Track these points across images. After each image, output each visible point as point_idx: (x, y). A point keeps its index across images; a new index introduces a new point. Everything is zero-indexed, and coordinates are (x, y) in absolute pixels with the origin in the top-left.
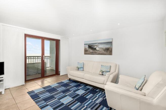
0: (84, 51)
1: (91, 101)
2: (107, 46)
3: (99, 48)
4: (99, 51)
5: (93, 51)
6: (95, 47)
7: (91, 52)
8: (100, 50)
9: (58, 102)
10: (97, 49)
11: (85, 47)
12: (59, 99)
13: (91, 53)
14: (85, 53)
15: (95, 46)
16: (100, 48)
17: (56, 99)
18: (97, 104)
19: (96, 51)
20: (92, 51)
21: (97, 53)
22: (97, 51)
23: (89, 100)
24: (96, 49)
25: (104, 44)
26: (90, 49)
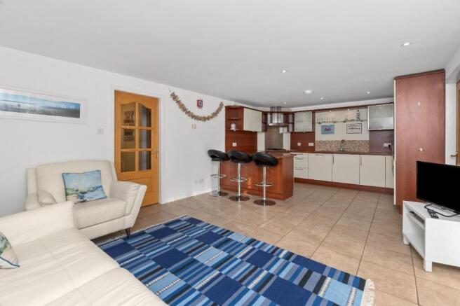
1: (147, 255)
9: (233, 250)
12: (232, 256)
17: (240, 256)
18: (138, 249)
23: (151, 258)
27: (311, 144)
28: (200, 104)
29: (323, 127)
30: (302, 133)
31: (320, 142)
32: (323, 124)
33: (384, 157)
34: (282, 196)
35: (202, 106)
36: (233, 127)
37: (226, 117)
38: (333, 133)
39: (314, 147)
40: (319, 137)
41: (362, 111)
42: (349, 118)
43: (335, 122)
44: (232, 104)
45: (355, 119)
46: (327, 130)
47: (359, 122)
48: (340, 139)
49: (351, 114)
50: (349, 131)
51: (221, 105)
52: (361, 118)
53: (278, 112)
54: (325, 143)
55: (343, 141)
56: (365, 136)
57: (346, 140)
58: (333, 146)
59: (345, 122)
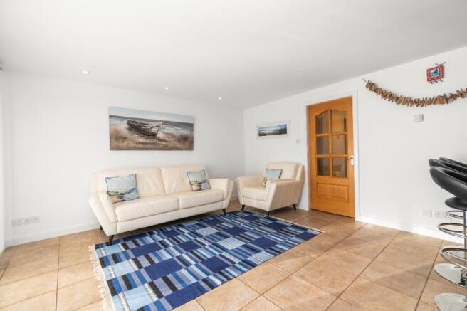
0: (111, 138)
2: (184, 132)
3: (164, 133)
4: (164, 141)
5: (148, 141)
6: (154, 130)
7: (140, 143)
8: (167, 139)
10: (160, 135)
11: (110, 125)
13: (141, 146)
14: (115, 143)
15: (151, 128)
16: (169, 134)
19: (155, 141)
20: (142, 140)
21: (161, 147)
22: (161, 140)
24: (158, 136)
25: (178, 126)
26: (136, 135)
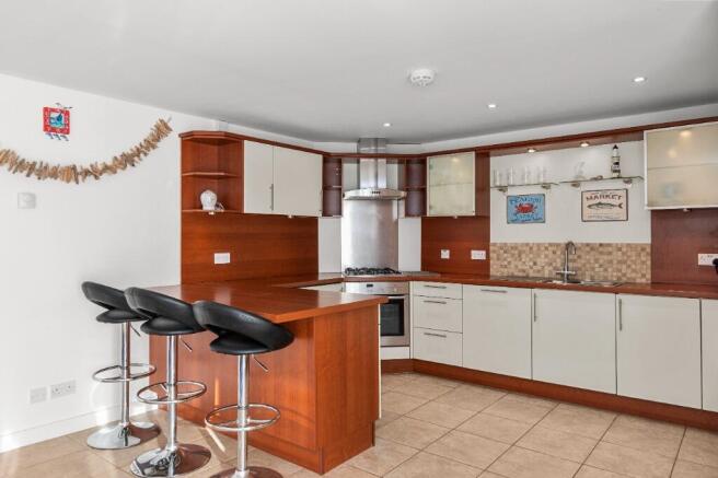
27: (477, 255)
28: (56, 123)
29: (511, 199)
30: (451, 218)
31: (504, 247)
32: (512, 192)
33: (697, 301)
34: (317, 459)
35: (66, 131)
36: (209, 201)
37: (184, 170)
38: (541, 220)
39: (485, 264)
40: (502, 230)
41: (628, 148)
42: (589, 173)
43: (546, 186)
44: (212, 125)
45: (607, 173)
46: (526, 210)
47: (620, 184)
48: (563, 240)
49: (594, 159)
50: (587, 211)
51: (162, 130)
52: (626, 171)
53: (376, 156)
54: (517, 250)
55: (569, 245)
56: (639, 232)
57: (577, 240)
58: (541, 261)
59: (575, 184)
